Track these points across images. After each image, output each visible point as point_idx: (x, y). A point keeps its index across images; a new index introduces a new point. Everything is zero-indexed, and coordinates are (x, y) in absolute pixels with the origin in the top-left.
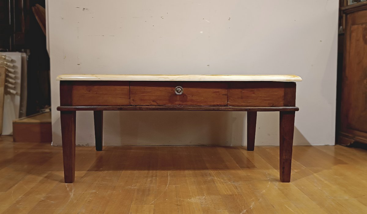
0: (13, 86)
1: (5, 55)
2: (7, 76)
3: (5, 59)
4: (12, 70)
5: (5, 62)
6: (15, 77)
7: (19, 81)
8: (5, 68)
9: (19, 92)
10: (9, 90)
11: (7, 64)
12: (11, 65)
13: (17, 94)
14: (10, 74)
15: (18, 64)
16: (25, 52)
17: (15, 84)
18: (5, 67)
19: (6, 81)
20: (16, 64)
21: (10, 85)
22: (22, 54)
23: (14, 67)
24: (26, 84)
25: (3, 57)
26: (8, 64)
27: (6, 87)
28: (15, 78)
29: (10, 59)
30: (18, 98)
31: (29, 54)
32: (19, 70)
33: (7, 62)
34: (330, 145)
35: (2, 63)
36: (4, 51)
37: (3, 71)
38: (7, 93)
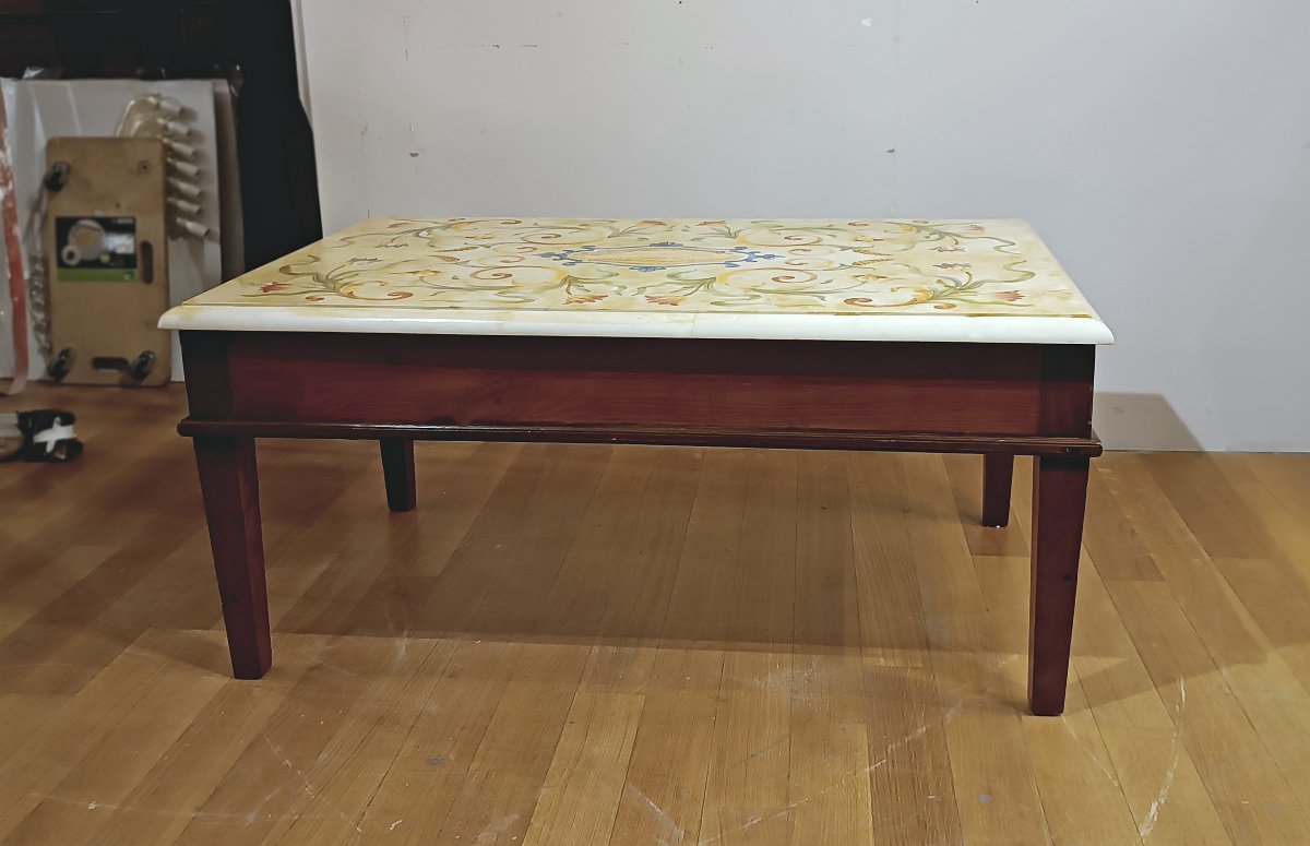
0: (195, 208)
1: (156, 92)
2: (170, 171)
3: (158, 107)
4: (185, 149)
5: (161, 121)
6: (199, 174)
7: (213, 188)
8: (161, 141)
9: (217, 229)
10: (179, 220)
11: (165, 128)
12: (182, 129)
13: (208, 233)
14: (181, 165)
15: (206, 123)
16: (225, 74)
17: (199, 199)
18: (159, 137)
19: (170, 190)
20: (197, 126)
21: (182, 204)
22: (214, 87)
23: (192, 137)
24: (237, 197)
25: (152, 100)
26: (171, 125)
27: (171, 212)
28: (198, 178)
29: (177, 109)
30: (213, 252)
31: (240, 82)
32: (210, 148)
33: (165, 117)
35: (149, 125)
36: (152, 75)
37: (154, 156)
38: (174, 231)
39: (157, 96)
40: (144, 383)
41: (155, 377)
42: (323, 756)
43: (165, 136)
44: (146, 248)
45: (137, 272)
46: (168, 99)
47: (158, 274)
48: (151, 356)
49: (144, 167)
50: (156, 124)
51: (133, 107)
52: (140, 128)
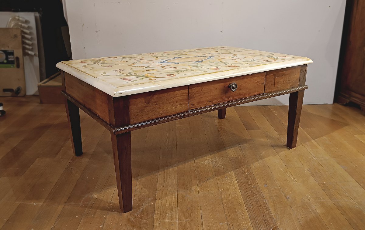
0: (31, 47)
1: (18, 15)
2: (23, 37)
3: (19, 20)
4: (28, 31)
5: (20, 23)
6: (32, 38)
7: (36, 42)
9: (37, 53)
10: (26, 51)
11: (21, 25)
12: (26, 26)
13: (35, 54)
14: (26, 36)
15: (33, 24)
16: (38, 11)
17: (32, 45)
18: (19, 28)
19: (23, 43)
20: (30, 25)
21: (27, 47)
22: (35, 14)
23: (29, 28)
24: (42, 44)
25: (17, 18)
26: (23, 25)
27: (24, 49)
28: (31, 39)
29: (24, 20)
30: (36, 60)
32: (34, 31)
34: (329, 104)
35: (16, 25)
36: (16, 11)
37: (18, 33)
38: (25, 54)
39: (19, 16)
40: (19, 95)
41: (22, 93)
42: (96, 187)
43: (21, 28)
44: (17, 58)
45: (15, 65)
46: (21, 17)
47: (21, 66)
48: (20, 88)
49: (16, 36)
50: (18, 24)
51: (11, 20)
52: (13, 26)
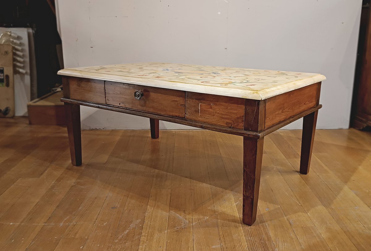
0: (22, 65)
1: (10, 31)
2: (14, 54)
3: (10, 35)
4: (19, 48)
5: (11, 40)
6: (23, 55)
7: (27, 60)
8: (12, 46)
9: (29, 71)
10: (17, 69)
11: (13, 42)
12: (18, 42)
13: (26, 73)
14: (18, 53)
15: (25, 40)
16: (31, 26)
17: (23, 62)
18: (11, 44)
19: (14, 60)
20: (22, 41)
21: (18, 64)
22: (28, 30)
23: (21, 44)
24: (34, 62)
25: (8, 33)
26: (15, 41)
27: (15, 66)
28: (23, 57)
29: (16, 36)
30: (27, 78)
31: (35, 29)
32: (27, 48)
33: (12, 38)
35: (8, 41)
36: (8, 26)
37: (10, 50)
38: (16, 72)
39: (10, 32)
40: (7, 116)
41: (10, 114)
42: (80, 208)
43: (13, 44)
44: (7, 77)
45: (4, 84)
46: (13, 33)
47: (11, 84)
48: (9, 108)
49: (6, 53)
50: (10, 40)
51: (2, 35)
52: (4, 42)
